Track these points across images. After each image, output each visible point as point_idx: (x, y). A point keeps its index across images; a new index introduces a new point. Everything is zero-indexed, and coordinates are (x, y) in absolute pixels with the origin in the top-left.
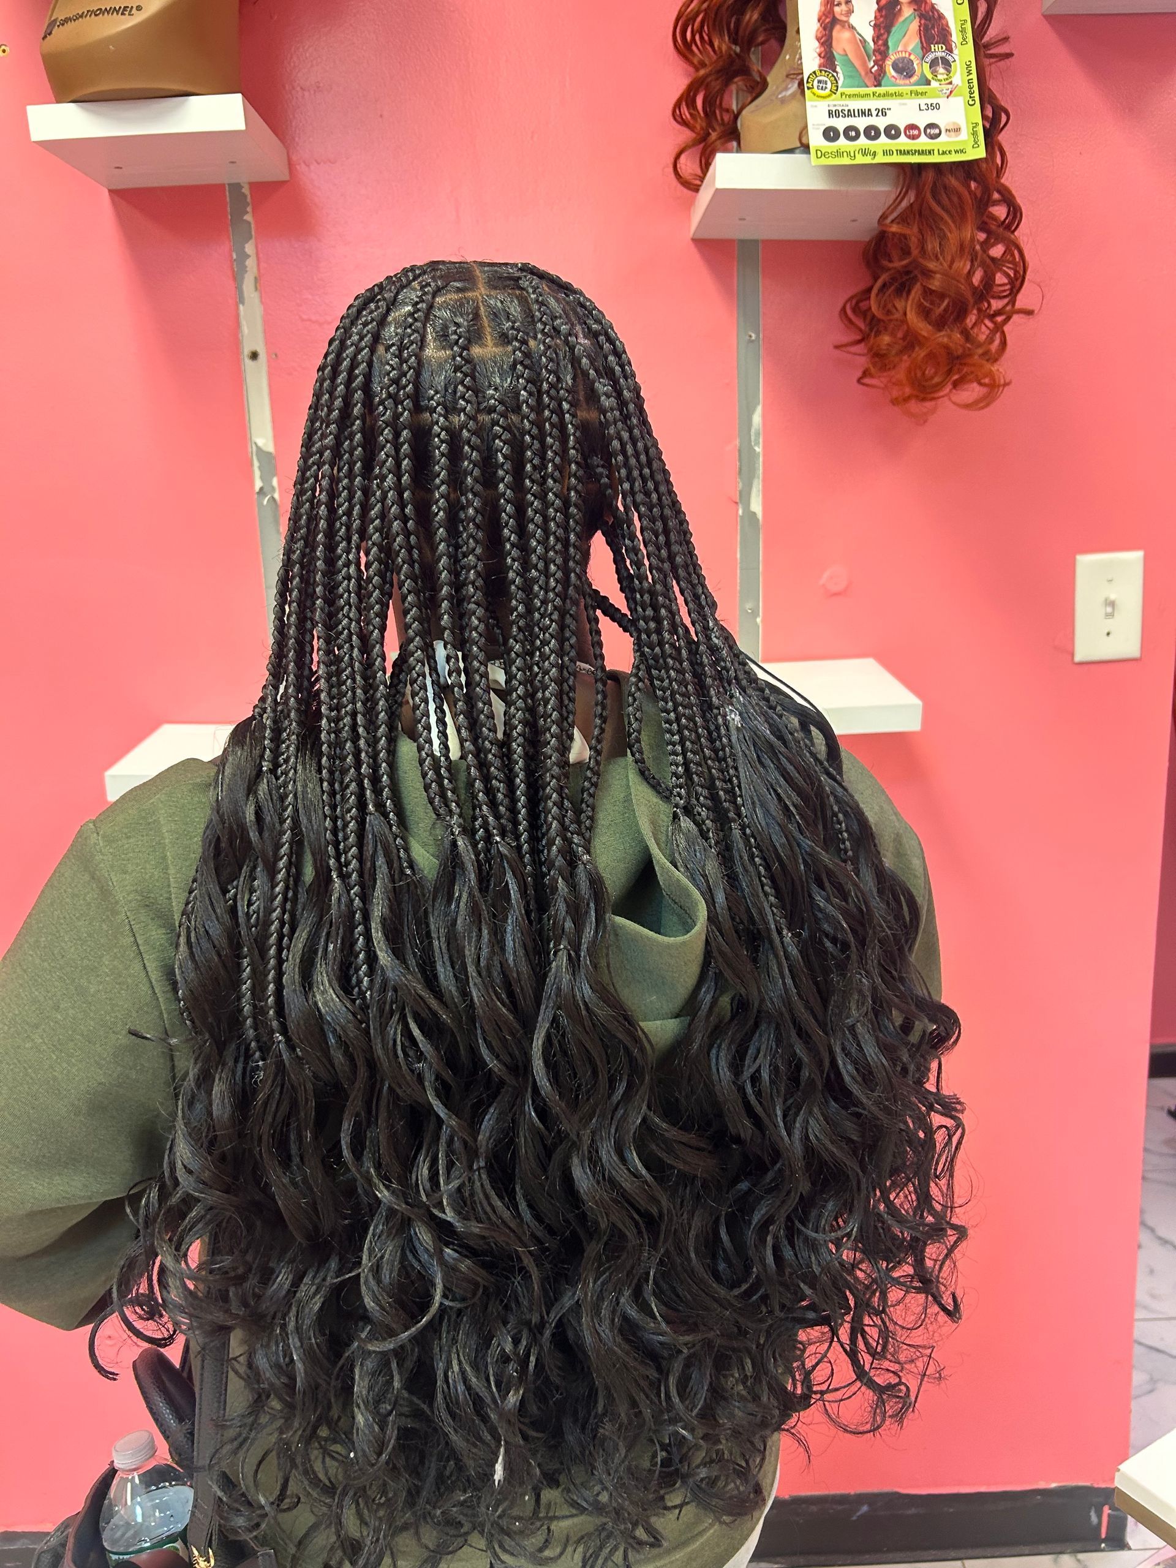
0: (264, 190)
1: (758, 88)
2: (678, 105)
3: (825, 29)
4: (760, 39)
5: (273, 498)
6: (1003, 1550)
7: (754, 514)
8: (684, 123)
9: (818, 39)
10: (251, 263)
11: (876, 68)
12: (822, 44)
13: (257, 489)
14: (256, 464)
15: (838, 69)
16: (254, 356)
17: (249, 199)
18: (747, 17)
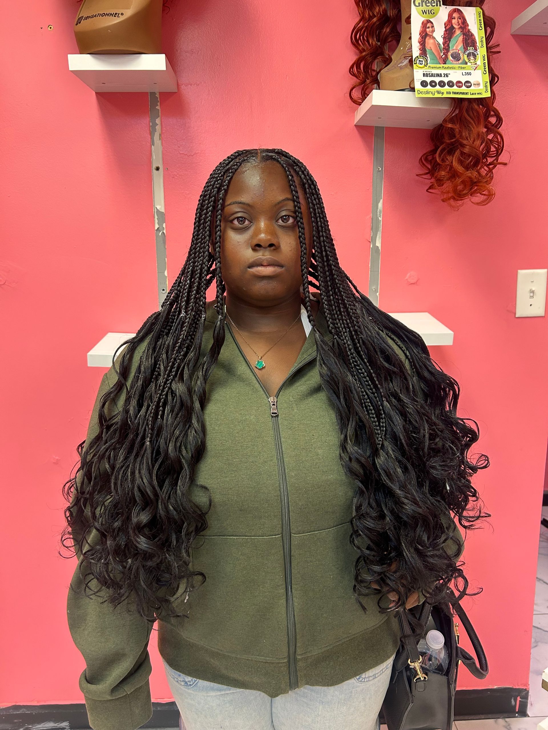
0: (166, 96)
1: (387, 61)
2: (352, 67)
3: (422, 38)
4: (389, 40)
5: (163, 232)
6: (472, 717)
7: (378, 247)
8: (354, 75)
9: (419, 42)
10: (158, 128)
11: (444, 56)
12: (421, 45)
13: (156, 229)
14: (156, 217)
15: (428, 56)
16: (158, 169)
17: (159, 99)
18: (384, 30)
